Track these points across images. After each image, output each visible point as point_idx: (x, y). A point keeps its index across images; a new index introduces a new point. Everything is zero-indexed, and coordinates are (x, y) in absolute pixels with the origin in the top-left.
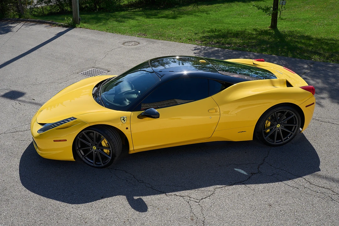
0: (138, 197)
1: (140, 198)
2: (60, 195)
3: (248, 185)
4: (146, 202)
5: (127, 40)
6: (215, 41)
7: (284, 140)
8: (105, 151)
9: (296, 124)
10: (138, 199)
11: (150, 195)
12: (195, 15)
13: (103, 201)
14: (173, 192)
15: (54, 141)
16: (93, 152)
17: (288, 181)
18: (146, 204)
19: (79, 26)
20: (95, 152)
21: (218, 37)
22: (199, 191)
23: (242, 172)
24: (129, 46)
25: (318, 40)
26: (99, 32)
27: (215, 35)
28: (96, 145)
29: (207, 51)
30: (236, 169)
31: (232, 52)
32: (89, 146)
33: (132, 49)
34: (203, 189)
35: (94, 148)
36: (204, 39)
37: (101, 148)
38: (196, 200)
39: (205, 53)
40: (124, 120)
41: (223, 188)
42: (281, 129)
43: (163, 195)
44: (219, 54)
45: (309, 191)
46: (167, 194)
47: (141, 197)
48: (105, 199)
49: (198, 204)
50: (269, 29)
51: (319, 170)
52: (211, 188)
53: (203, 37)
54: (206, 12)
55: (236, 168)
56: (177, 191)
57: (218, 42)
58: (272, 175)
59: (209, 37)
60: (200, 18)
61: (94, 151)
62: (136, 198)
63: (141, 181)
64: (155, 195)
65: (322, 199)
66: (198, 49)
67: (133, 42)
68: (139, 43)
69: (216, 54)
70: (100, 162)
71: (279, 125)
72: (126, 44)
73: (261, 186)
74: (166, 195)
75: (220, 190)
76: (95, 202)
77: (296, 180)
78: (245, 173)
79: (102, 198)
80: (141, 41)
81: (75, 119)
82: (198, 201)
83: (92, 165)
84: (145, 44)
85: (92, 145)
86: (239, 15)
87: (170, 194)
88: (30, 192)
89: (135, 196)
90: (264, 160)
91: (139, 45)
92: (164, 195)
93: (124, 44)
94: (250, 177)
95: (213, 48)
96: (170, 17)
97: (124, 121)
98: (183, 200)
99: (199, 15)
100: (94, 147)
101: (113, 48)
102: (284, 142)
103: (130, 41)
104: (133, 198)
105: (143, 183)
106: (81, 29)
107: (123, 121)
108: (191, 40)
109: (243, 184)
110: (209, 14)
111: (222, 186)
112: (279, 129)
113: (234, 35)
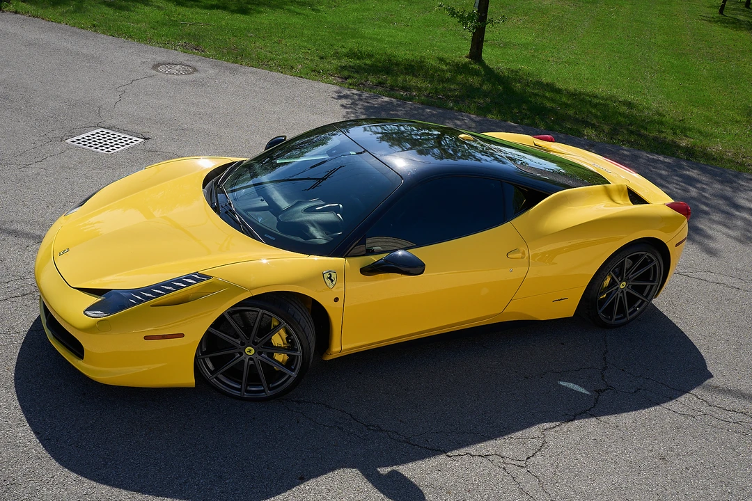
0: (389, 469)
1: (394, 471)
2: (185, 482)
3: (603, 418)
4: (413, 480)
5: (160, 59)
6: (372, 79)
7: (630, 314)
8: (280, 357)
9: (653, 281)
10: (389, 473)
11: (413, 460)
12: (289, 10)
13: (307, 488)
14: (460, 448)
15: (147, 338)
16: (243, 361)
17: (671, 403)
18: (414, 484)
19: (12, 7)
20: (251, 362)
21: (374, 69)
22: (513, 440)
23: (577, 388)
24: (170, 73)
25: (573, 95)
26: (75, 29)
27: (365, 64)
28: (254, 344)
29: (368, 103)
30: (561, 383)
31: (423, 109)
32: (234, 347)
33: (186, 83)
34: (519, 434)
35: (250, 351)
36: (346, 73)
37: (269, 351)
38: (518, 463)
39: (367, 108)
40: (330, 278)
41: (558, 428)
42: (627, 292)
43: (442, 458)
44: (400, 113)
45: (714, 422)
46: (449, 454)
47: (395, 468)
48: (312, 482)
49: (524, 470)
50: (467, 60)
51: (711, 376)
52: (534, 431)
53: (344, 68)
54: (311, 5)
55: (560, 380)
56: (468, 444)
57: (380, 84)
58: (635, 392)
59: (358, 70)
60: (305, 18)
61: (247, 360)
62: (384, 471)
63: (374, 426)
64: (423, 459)
65: (742, 436)
66: (346, 97)
67: (179, 66)
68: (195, 70)
69: (392, 112)
70: (262, 385)
71: (624, 283)
72: (161, 68)
73: (627, 418)
74: (449, 456)
75: (552, 433)
76: (288, 492)
77: (682, 399)
78: (584, 391)
79: (303, 479)
80: (198, 65)
81: (208, 277)
82: (522, 463)
83: (237, 393)
84: (212, 72)
85: (243, 344)
86: (384, 20)
87: (455, 452)
88: (94, 484)
89: (380, 467)
90: (605, 359)
91: (196, 75)
92: (443, 456)
93: (156, 67)
94: (597, 400)
95: (379, 97)
96: (233, 8)
97: (332, 281)
98: (490, 465)
99: (297, 10)
100: (247, 350)
101: (132, 77)
102: (629, 318)
103: (171, 61)
104: (378, 472)
105: (381, 430)
106: (18, 16)
107: (328, 282)
108: (319, 73)
109: (592, 416)
110: (318, 11)
111: (553, 424)
112: (622, 291)
113: (406, 69)
